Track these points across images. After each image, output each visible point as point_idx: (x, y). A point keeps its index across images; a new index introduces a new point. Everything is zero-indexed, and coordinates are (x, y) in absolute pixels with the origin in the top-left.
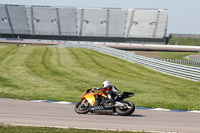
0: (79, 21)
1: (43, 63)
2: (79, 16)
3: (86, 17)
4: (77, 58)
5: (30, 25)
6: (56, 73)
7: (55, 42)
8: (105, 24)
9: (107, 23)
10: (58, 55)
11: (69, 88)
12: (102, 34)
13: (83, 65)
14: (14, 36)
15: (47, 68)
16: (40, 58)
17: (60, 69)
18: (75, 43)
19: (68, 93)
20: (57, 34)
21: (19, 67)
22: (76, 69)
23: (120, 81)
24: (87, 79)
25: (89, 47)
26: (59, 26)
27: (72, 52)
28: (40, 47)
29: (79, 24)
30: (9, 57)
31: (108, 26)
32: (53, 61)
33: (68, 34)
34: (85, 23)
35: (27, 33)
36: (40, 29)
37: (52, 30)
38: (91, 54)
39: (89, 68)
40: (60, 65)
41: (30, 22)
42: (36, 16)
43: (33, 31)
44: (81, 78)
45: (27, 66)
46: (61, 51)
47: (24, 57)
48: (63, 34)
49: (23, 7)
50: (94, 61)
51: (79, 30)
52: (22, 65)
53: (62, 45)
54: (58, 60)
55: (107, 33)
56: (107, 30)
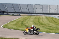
0: (49, 9)
1: (38, 21)
2: (49, 7)
3: (51, 8)
4: (48, 20)
5: (34, 10)
6: (42, 24)
7: (42, 15)
8: (56, 10)
9: (57, 9)
10: (42, 19)
11: (46, 29)
12: (56, 12)
13: (50, 22)
14: (30, 13)
15: (39, 22)
16: (37, 19)
17: (43, 23)
18: (48, 15)
20: (42, 13)
22: (48, 23)
24: (51, 26)
25: (52, 16)
26: (43, 10)
27: (47, 18)
29: (49, 10)
31: (57, 10)
32: (41, 21)
33: (45, 13)
34: (50, 9)
35: (33, 12)
36: (37, 11)
37: (41, 11)
38: (52, 18)
39: (52, 23)
41: (34, 9)
42: (36, 7)
43: (35, 12)
45: (34, 22)
48: (44, 13)
49: (32, 5)
51: (49, 11)
53: (44, 16)
54: (43, 20)
55: (57, 12)
56: (57, 11)
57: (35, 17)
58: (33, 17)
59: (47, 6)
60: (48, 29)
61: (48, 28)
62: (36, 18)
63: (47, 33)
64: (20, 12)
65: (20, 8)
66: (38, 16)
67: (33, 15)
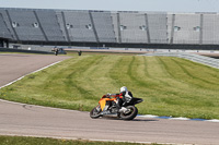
0: (169, 27)
1: (129, 73)
2: (169, 22)
3: (177, 23)
4: (166, 67)
5: (117, 33)
6: (143, 84)
7: (144, 50)
8: (198, 30)
9: (201, 29)
10: (146, 64)
11: (156, 101)
12: (196, 41)
13: (172, 76)
14: (99, 45)
15: (133, 79)
16: (126, 67)
17: (148, 80)
18: (167, 51)
20: (146, 42)
21: (103, 78)
22: (164, 80)
23: (212, 93)
24: (176, 90)
25: (180, 56)
26: (148, 33)
27: (161, 61)
28: (127, 56)
29: (169, 30)
30: (93, 67)
31: (201, 33)
32: (140, 71)
33: (158, 42)
34: (176, 30)
35: (113, 41)
36: (127, 37)
37: (141, 37)
38: (182, 63)
39: (179, 78)
40: (148, 75)
42: (123, 23)
43: (120, 39)
44: (169, 89)
45: (112, 77)
46: (149, 61)
47: (109, 67)
48: (152, 42)
49: (109, 13)
50: (185, 71)
51: (169, 37)
52: (105, 76)
53: (151, 53)
54: (145, 70)
55: (201, 41)
56: (201, 37)
57: (119, 57)
58: (112, 57)
59: (164, 17)
60: (163, 104)
61: (164, 100)
62: (121, 61)
63: (160, 116)
64: (62, 40)
65: (62, 25)
66: (131, 56)
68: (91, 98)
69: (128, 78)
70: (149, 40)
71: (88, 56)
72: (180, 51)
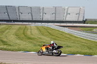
0: (41, 13)
1: (24, 33)
2: (41, 11)
3: (45, 11)
4: (40, 31)
5: (18, 16)
6: (30, 38)
7: (30, 23)
8: (54, 14)
10: (31, 30)
11: (36, 45)
12: (53, 19)
13: (43, 34)
15: (25, 36)
17: (32, 36)
18: (40, 24)
19: (35, 48)
21: (12, 36)
22: (39, 36)
23: (60, 42)
24: (44, 41)
26: (32, 16)
27: (38, 28)
28: (23, 26)
29: (41, 15)
30: (7, 31)
32: (29, 33)
33: (36, 20)
36: (23, 17)
37: (29, 17)
39: (46, 36)
40: (32, 34)
41: (18, 14)
42: (21, 11)
44: (41, 40)
45: (16, 35)
46: (32, 28)
47: (15, 31)
48: (34, 20)
49: (14, 7)
50: (49, 32)
52: (13, 35)
53: (33, 25)
54: (31, 32)
55: (55, 19)
56: (55, 17)
57: (19, 26)
58: (16, 26)
59: (39, 8)
60: (39, 47)
61: (39, 45)
62: (20, 28)
66: (24, 26)
67: (16, 23)
68: (7, 45)
69: (23, 36)
70: (32, 19)
71: (5, 26)
72: (46, 24)
